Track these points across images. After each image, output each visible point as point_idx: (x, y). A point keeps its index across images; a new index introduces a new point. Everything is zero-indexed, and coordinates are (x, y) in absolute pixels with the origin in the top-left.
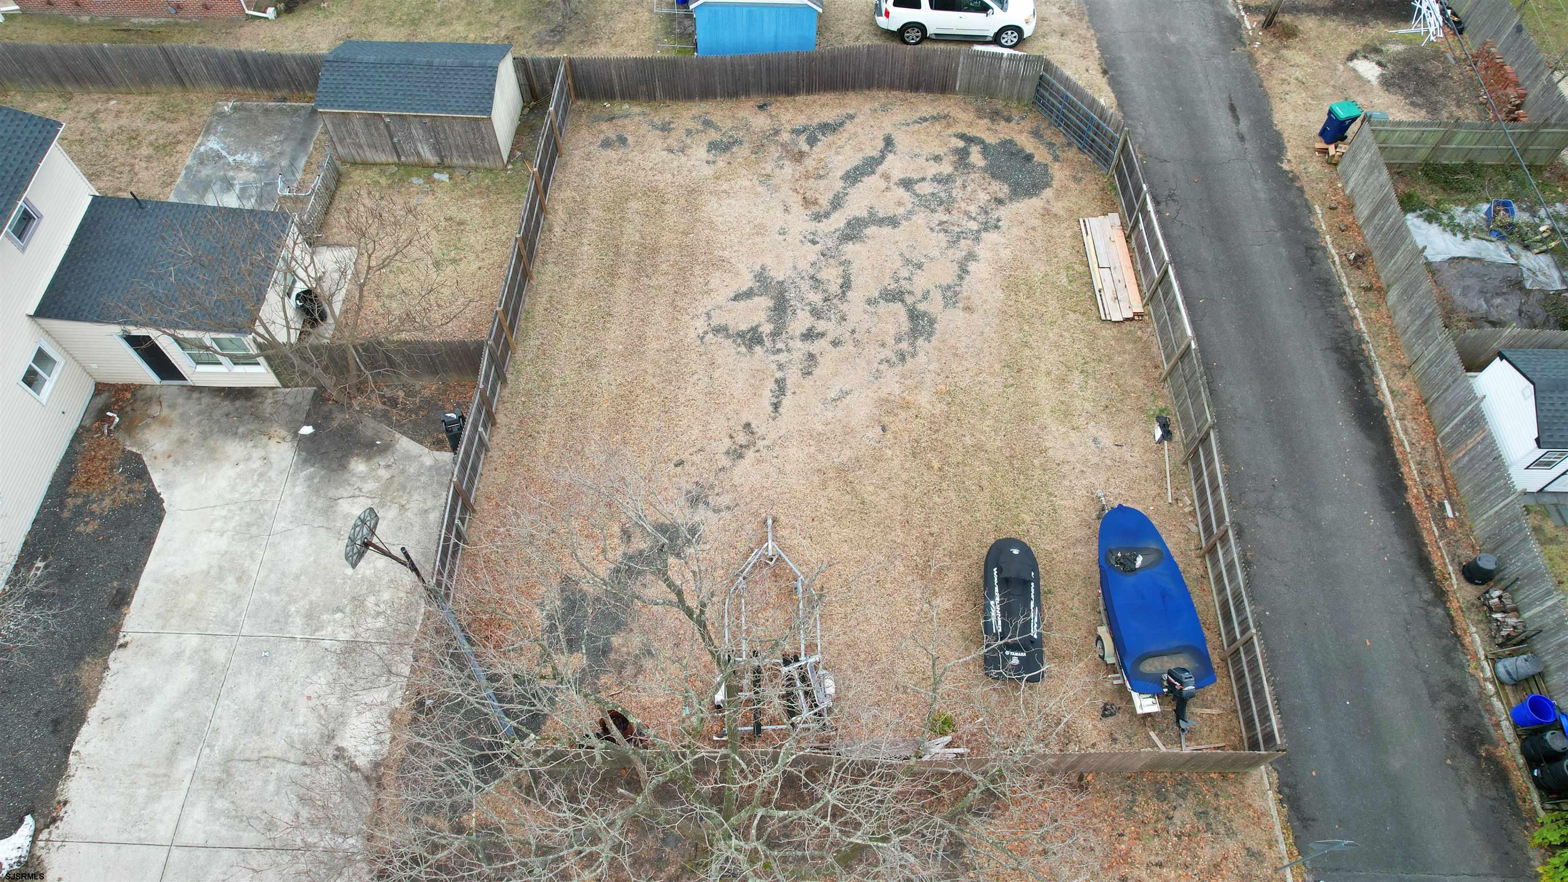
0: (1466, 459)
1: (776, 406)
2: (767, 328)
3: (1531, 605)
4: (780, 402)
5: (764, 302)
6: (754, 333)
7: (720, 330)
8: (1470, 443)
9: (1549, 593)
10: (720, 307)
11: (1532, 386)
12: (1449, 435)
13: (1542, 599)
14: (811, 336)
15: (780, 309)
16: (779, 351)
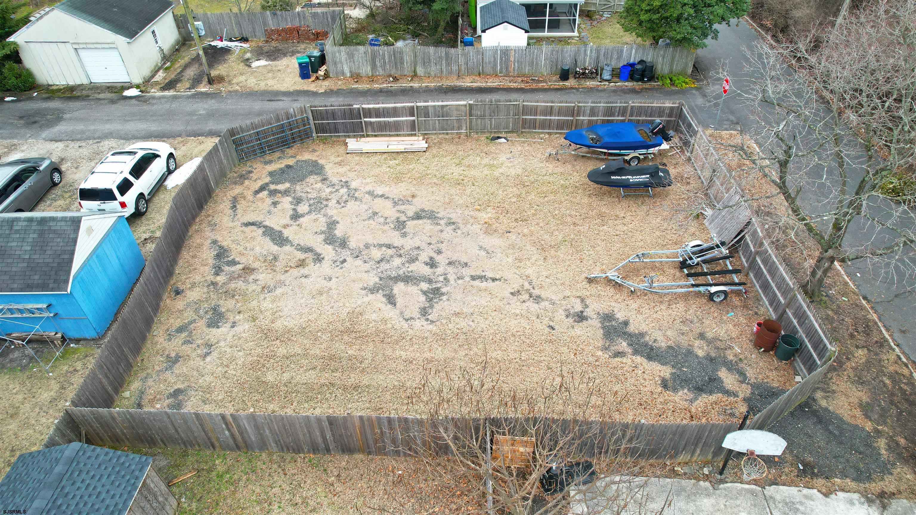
0: (516, 64)
1: (494, 280)
2: (425, 286)
3: (585, 62)
4: (491, 278)
5: (399, 288)
6: (429, 292)
7: (424, 312)
8: (512, 59)
9: (585, 51)
10: (402, 313)
11: (506, 24)
12: (501, 69)
13: (585, 54)
14: (432, 264)
15: (407, 279)
16: (445, 279)
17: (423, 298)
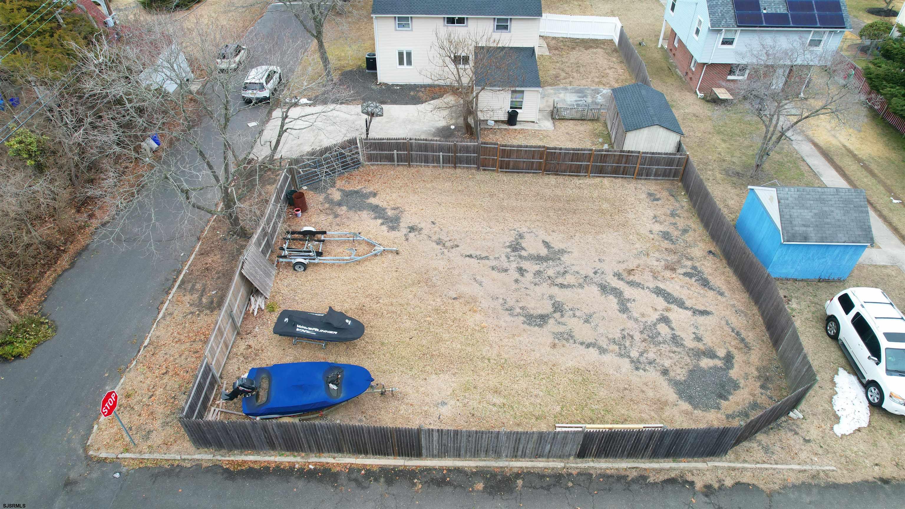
1: (470, 256)
2: (524, 253)
4: (473, 257)
5: (544, 252)
6: (520, 249)
7: (521, 236)
10: (537, 236)
14: (521, 271)
15: (539, 259)
16: (509, 258)
17: (523, 245)
